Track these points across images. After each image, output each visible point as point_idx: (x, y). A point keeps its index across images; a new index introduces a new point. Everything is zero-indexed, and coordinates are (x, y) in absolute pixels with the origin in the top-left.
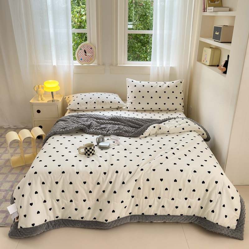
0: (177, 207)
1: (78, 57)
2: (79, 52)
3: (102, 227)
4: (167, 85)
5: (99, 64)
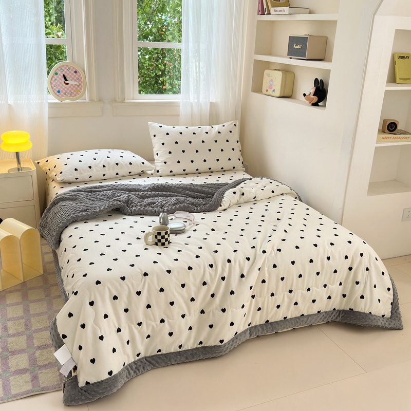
0: (314, 301)
1: (52, 88)
2: (54, 79)
3: (215, 353)
4: (216, 130)
5: (91, 100)
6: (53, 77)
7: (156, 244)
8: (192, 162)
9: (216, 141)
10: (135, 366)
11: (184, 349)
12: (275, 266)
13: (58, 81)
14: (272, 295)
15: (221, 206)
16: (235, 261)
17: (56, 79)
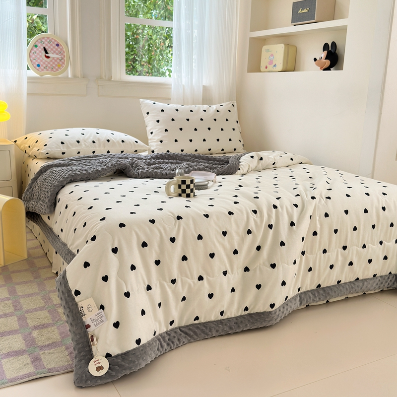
1: (31, 61)
2: (33, 52)
3: (265, 321)
4: (214, 109)
5: (75, 76)
6: (32, 49)
7: (180, 195)
8: (191, 141)
9: (215, 120)
10: (168, 337)
11: (226, 317)
12: (327, 215)
13: (38, 54)
14: (325, 251)
15: (239, 169)
16: (282, 208)
17: (35, 52)
